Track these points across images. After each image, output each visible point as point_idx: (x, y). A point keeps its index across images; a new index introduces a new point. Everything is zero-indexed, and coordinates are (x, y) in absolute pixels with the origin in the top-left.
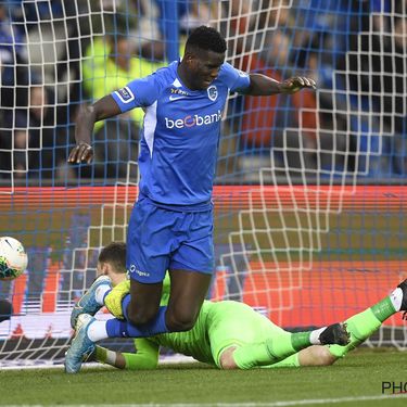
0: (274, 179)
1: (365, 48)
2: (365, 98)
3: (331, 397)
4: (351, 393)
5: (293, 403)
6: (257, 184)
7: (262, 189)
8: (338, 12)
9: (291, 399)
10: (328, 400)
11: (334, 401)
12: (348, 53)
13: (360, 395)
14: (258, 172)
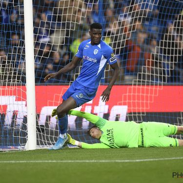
0: (137, 83)
1: (166, 39)
2: (168, 57)
3: (155, 158)
4: (162, 157)
5: (142, 160)
6: (131, 85)
7: (133, 87)
8: (160, 26)
9: (141, 159)
10: (154, 160)
11: (156, 160)
12: (161, 40)
13: (165, 158)
14: (132, 81)
